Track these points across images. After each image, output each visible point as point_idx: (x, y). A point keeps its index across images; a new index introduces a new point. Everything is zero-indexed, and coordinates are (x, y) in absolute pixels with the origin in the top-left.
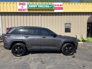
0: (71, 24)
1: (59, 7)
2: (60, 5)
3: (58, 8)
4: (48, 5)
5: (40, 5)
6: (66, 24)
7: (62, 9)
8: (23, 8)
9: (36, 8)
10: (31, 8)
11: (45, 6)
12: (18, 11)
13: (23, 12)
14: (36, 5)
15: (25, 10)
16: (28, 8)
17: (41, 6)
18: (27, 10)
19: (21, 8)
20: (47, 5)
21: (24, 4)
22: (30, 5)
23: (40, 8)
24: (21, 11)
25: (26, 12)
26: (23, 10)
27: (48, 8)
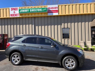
2: (55, 8)
4: (41, 8)
5: (31, 9)
7: (58, 12)
8: (15, 14)
9: (27, 12)
11: (37, 9)
12: (10, 17)
13: (15, 17)
15: (17, 15)
18: (19, 15)
19: (13, 14)
20: (39, 9)
21: (16, 9)
23: (31, 12)
24: (13, 17)
25: (18, 17)
26: (15, 15)
27: (41, 11)
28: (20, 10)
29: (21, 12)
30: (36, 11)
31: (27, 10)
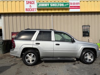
0: (89, 26)
1: (76, 5)
3: (74, 6)
4: (63, 3)
5: (52, 3)
6: (84, 26)
7: (79, 8)
8: (31, 8)
9: (47, 6)
10: (41, 7)
11: (58, 4)
12: (26, 12)
13: (31, 12)
14: (48, 3)
15: (34, 10)
16: (38, 7)
17: (53, 5)
18: (36, 9)
19: (29, 8)
20: (61, 3)
21: (33, 3)
22: (40, 3)
23: (52, 7)
24: (29, 12)
25: (35, 12)
26: (32, 10)
27: (63, 6)
28: (38, 4)
29: (40, 7)
30: (57, 6)
31: (46, 4)
